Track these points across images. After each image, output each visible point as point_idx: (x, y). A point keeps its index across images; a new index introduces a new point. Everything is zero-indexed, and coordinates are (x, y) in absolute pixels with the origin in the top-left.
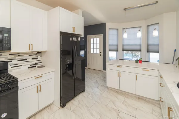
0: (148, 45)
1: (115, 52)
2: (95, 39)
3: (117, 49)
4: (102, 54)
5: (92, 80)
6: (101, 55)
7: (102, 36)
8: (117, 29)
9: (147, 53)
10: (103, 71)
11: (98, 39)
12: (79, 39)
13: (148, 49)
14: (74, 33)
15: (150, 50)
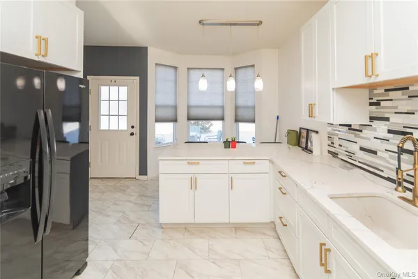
0: (237, 108)
1: (171, 125)
2: (114, 89)
3: (176, 115)
4: (137, 130)
5: (108, 216)
6: (132, 134)
7: (138, 81)
8: (176, 68)
9: (235, 125)
10: (139, 177)
11: (124, 90)
12: (61, 85)
13: (236, 116)
14: (41, 59)
15: (240, 118)
